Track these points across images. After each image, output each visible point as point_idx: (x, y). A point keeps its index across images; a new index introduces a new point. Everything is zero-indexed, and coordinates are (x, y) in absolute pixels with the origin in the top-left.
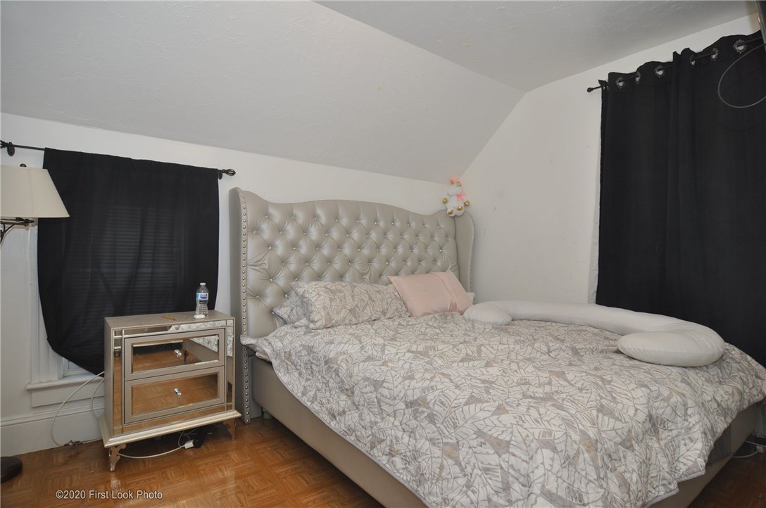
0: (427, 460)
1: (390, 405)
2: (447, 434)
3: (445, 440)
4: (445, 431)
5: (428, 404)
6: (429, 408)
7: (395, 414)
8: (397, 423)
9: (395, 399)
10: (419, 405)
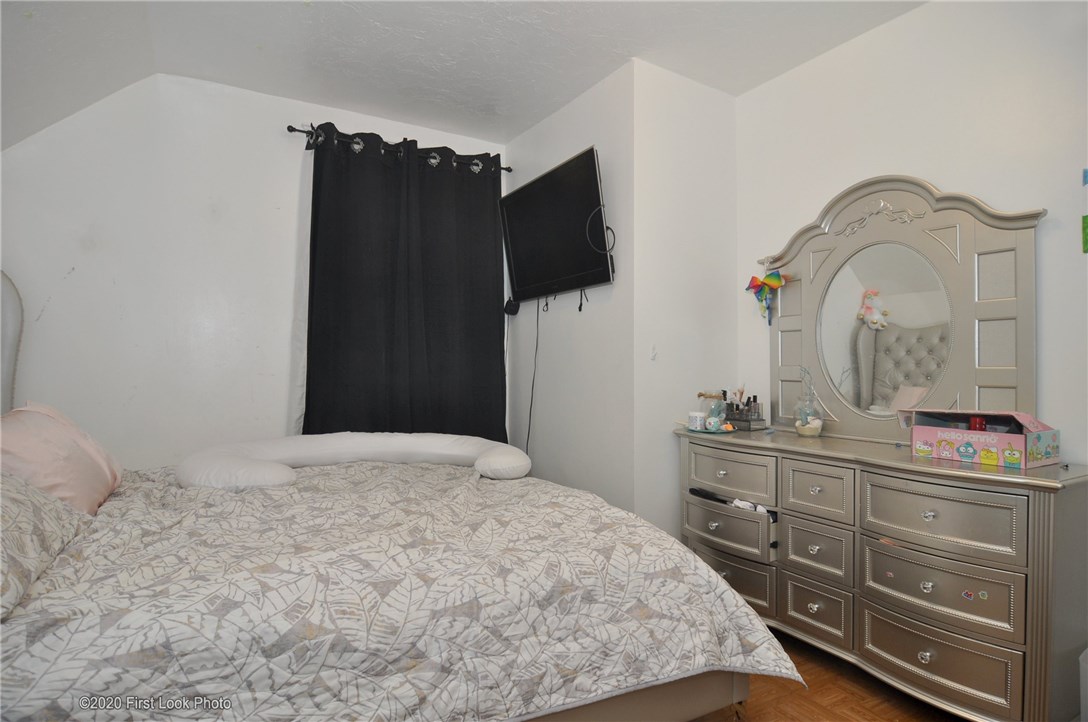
0: (629, 641)
1: (517, 623)
2: (620, 601)
3: (624, 608)
4: (615, 600)
5: (572, 584)
6: (577, 588)
7: (534, 629)
8: (544, 639)
9: (519, 609)
10: (563, 593)
